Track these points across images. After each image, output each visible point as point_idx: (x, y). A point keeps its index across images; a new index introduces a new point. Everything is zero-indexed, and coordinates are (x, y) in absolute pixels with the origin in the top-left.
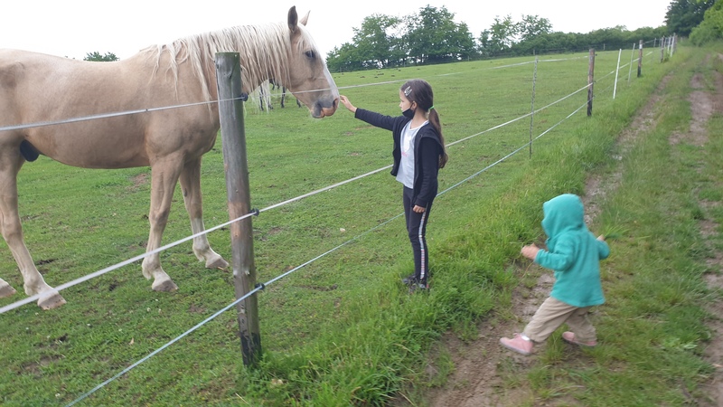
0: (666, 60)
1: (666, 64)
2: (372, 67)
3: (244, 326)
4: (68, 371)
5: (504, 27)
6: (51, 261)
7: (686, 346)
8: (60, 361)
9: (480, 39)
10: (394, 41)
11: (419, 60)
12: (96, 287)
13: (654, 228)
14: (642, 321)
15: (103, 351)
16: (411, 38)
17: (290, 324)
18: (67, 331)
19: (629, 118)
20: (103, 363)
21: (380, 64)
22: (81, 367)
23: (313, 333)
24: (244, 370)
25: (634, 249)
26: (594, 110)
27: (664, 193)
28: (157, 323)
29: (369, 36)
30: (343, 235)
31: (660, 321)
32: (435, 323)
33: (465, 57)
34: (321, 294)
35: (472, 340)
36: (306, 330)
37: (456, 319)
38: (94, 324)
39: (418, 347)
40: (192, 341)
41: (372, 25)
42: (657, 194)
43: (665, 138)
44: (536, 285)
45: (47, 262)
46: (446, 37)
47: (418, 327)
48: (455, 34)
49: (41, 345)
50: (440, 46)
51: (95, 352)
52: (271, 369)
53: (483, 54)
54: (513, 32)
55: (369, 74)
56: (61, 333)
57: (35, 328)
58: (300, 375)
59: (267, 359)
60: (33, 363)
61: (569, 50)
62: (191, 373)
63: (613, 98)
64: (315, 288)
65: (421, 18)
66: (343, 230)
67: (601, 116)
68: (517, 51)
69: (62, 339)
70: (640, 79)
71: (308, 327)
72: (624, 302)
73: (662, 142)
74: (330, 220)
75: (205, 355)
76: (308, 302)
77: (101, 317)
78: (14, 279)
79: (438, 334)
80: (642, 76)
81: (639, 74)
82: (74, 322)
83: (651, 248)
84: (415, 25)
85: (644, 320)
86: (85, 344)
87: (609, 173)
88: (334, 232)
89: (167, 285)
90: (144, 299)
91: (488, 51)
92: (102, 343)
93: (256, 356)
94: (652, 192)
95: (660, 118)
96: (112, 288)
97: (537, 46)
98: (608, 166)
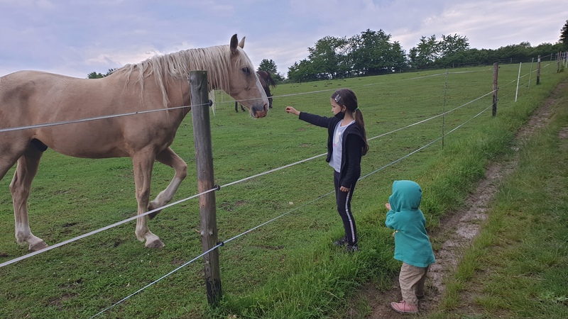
0: (562, 71)
1: (561, 74)
2: (324, 78)
3: (209, 274)
4: (81, 305)
5: (429, 46)
6: (74, 224)
7: (559, 299)
8: (75, 298)
9: (409, 56)
10: (341, 57)
11: (361, 73)
12: (104, 244)
13: (539, 205)
14: (524, 279)
15: (107, 291)
16: (354, 55)
17: (246, 274)
18: (83, 276)
19: (527, 117)
20: (106, 300)
21: (330, 75)
22: (90, 302)
23: (262, 281)
24: (209, 307)
25: (523, 221)
26: (498, 111)
27: (552, 177)
28: (148, 271)
29: (322, 54)
30: (291, 207)
31: (539, 279)
32: (357, 276)
33: (397, 70)
34: (272, 252)
35: (387, 290)
36: (257, 279)
37: (374, 273)
38: (102, 271)
39: (342, 294)
40: (172, 285)
41: (325, 45)
42: (545, 178)
43: (556, 133)
44: (442, 249)
45: (71, 225)
46: (383, 54)
47: (344, 279)
48: (390, 52)
49: (63, 285)
50: (378, 61)
51: (101, 292)
52: (228, 307)
53: (412, 67)
54: (436, 50)
55: (321, 83)
56: (78, 277)
57: (60, 273)
58: (249, 311)
59: (225, 300)
60: (57, 298)
61: (482, 63)
62: (170, 309)
63: (516, 101)
64: (267, 248)
65: (363, 40)
66: (291, 203)
67: (503, 116)
68: (440, 64)
69: (79, 281)
70: (539, 86)
71: (259, 277)
72: (510, 264)
73: (552, 136)
74: (282, 196)
75: (182, 296)
76: (261, 258)
77: (107, 266)
78: (47, 237)
79: (359, 285)
80: (540, 84)
81: (538, 82)
82: (88, 270)
83: (536, 221)
84: (358, 45)
85: (526, 278)
86: (94, 286)
87: (507, 161)
88: (284, 205)
89: (156, 243)
90: (139, 254)
91: (416, 64)
92: (107, 285)
93: (217, 297)
94: (541, 177)
95: (553, 117)
96: (116, 245)
97: (456, 61)
98: (507, 156)
